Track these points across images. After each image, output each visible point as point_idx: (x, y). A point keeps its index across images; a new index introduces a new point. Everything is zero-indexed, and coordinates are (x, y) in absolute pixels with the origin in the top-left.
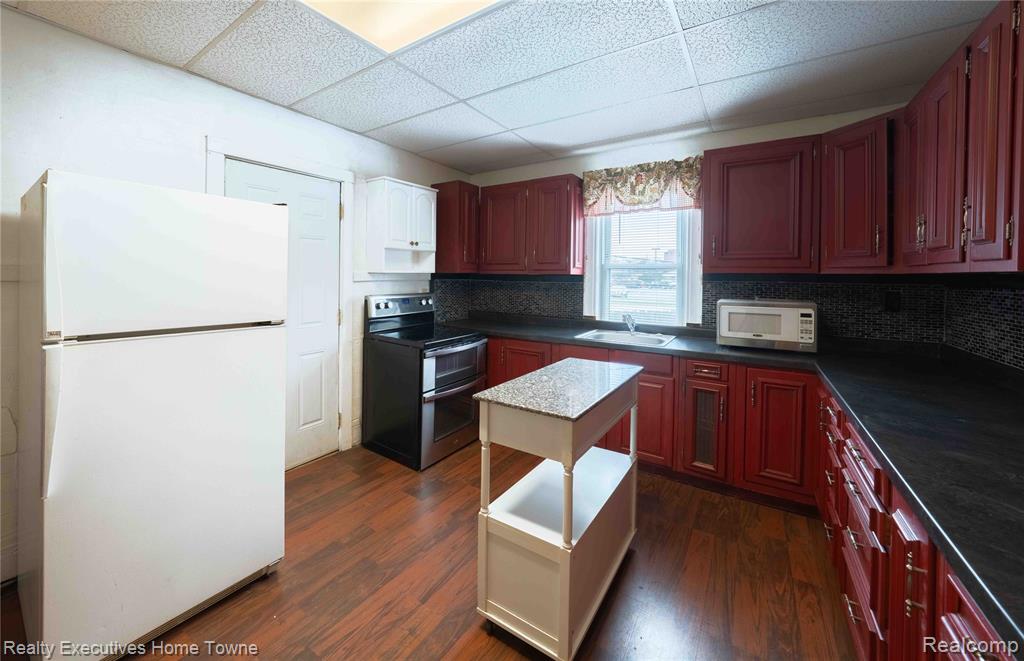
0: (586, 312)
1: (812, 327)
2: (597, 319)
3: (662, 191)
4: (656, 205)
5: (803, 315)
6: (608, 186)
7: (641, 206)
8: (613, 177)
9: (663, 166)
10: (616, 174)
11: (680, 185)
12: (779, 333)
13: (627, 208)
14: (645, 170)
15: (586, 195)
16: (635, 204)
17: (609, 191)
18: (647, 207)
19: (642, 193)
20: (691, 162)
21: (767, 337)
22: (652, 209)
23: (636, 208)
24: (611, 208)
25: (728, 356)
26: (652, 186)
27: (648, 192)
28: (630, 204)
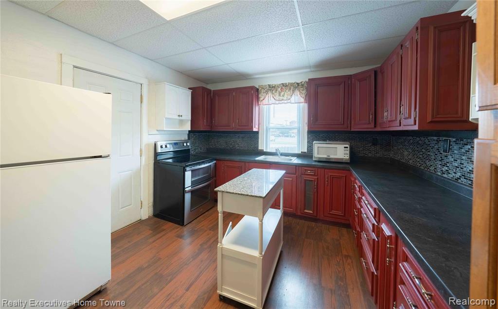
0: (260, 148)
1: (348, 152)
2: (265, 151)
3: (292, 95)
4: (289, 101)
5: (345, 147)
6: (269, 92)
7: (283, 101)
8: (272, 88)
9: (292, 84)
11: (298, 93)
12: (336, 155)
13: (277, 102)
14: (284, 86)
15: (260, 96)
16: (280, 100)
17: (270, 94)
18: (286, 102)
19: (283, 96)
20: (303, 83)
21: (332, 157)
23: (281, 102)
24: (271, 102)
25: (318, 165)
26: (287, 94)
27: (286, 96)
28: (278, 100)
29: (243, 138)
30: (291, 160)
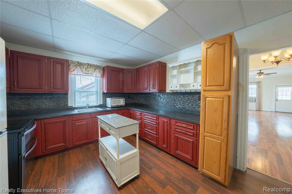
0: (69, 105)
1: (124, 102)
2: (73, 106)
3: (94, 72)
4: (92, 75)
5: (123, 100)
6: (78, 66)
7: (88, 75)
8: (79, 64)
9: (94, 65)
10: (80, 64)
11: (98, 71)
12: (120, 104)
13: (84, 74)
14: (89, 65)
15: (70, 67)
16: (86, 74)
17: (78, 68)
18: (90, 75)
19: (88, 71)
20: (101, 66)
22: (91, 76)
23: (87, 75)
24: (79, 73)
26: (91, 70)
27: (90, 71)
28: (85, 73)
29: (50, 98)
30: (97, 110)
